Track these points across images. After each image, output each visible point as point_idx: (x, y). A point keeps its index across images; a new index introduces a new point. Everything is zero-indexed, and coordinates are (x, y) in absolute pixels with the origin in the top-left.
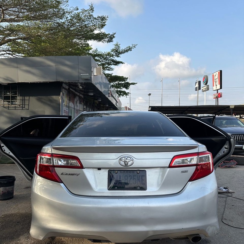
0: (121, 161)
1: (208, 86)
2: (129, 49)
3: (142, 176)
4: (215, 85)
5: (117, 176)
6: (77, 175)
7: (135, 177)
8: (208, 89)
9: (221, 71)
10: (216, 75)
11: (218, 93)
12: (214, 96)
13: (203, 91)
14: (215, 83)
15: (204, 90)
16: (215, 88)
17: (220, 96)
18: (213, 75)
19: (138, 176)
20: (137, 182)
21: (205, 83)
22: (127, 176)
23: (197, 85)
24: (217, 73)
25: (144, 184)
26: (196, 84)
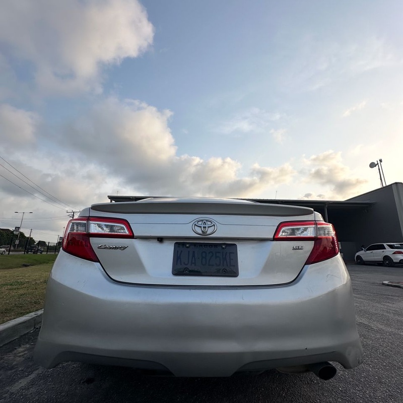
0: (196, 227)
3: (230, 253)
5: (189, 252)
6: (122, 248)
7: (218, 254)
19: (223, 253)
20: (222, 262)
22: (204, 252)
25: (234, 266)
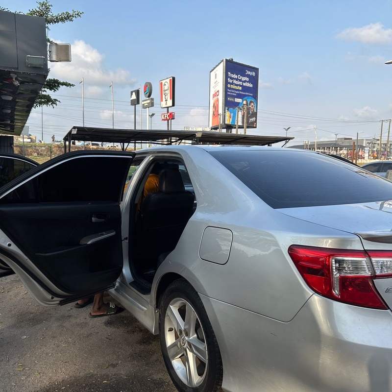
1: (152, 99)
2: (67, 18)
4: (164, 99)
8: (152, 104)
9: (174, 79)
10: (166, 83)
11: (168, 112)
12: (163, 117)
13: (144, 107)
14: (164, 96)
15: (145, 105)
16: (163, 104)
17: (172, 117)
18: (161, 83)
21: (148, 94)
23: (134, 97)
24: (168, 80)
26: (132, 94)
